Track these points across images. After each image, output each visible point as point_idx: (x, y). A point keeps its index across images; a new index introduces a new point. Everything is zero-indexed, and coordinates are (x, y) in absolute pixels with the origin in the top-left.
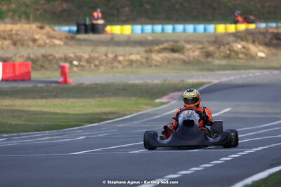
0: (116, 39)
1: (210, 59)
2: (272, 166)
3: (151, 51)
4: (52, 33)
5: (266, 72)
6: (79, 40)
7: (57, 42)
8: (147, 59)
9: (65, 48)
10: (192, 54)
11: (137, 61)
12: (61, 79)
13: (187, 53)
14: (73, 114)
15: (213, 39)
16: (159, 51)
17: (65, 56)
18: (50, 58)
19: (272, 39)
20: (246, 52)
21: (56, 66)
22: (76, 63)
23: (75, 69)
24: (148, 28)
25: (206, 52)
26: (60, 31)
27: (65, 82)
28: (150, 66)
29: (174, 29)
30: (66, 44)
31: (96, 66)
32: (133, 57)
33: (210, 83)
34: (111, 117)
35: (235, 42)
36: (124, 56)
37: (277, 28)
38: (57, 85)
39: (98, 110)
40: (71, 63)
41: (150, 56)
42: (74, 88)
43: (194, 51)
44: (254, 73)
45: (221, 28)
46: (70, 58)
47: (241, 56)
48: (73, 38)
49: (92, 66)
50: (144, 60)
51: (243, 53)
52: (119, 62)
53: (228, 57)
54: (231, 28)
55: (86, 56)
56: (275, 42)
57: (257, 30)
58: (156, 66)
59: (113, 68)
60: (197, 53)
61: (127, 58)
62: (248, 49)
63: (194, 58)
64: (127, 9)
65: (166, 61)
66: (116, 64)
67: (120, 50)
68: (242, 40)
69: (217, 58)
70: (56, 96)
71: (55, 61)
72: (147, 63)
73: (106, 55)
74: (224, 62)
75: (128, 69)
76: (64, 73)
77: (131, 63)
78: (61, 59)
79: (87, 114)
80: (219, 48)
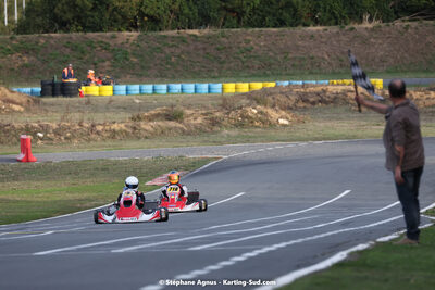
0: (94, 102)
1: (216, 128)
2: (298, 267)
3: (139, 118)
4: (10, 96)
5: (291, 145)
6: (45, 104)
7: (16, 108)
8: (135, 128)
9: (27, 115)
10: (193, 122)
11: (121, 131)
12: (21, 156)
13: (185, 120)
14: (38, 202)
15: (221, 102)
16: (150, 119)
17: (27, 126)
18: (7, 128)
19: (297, 101)
20: (264, 118)
21: (14, 139)
22: (41, 135)
23: (40, 142)
24: (135, 88)
25: (212, 119)
26: (20, 92)
27: (27, 160)
28: (139, 138)
29: (168, 89)
30: (28, 110)
31: (66, 138)
32: (115, 127)
33: (217, 159)
34: (88, 205)
35: (249, 105)
36: (104, 125)
37: (303, 86)
38: (17, 163)
39: (70, 196)
40: (34, 134)
41: (139, 125)
42: (39, 167)
43: (195, 119)
44: (273, 146)
45: (230, 88)
46: (33, 128)
47: (257, 124)
48: (36, 102)
49: (62, 138)
50: (130, 131)
51: (260, 119)
52: (98, 133)
53: (240, 125)
54: (244, 87)
55: (55, 126)
56: (301, 105)
57: (277, 90)
58: (146, 138)
59: (89, 140)
60: (199, 120)
61: (107, 128)
62: (266, 115)
63: (196, 128)
64: (107, 63)
65: (159, 131)
66: (93, 136)
67: (99, 118)
68: (258, 103)
69: (226, 126)
70: (15, 179)
71: (13, 132)
72: (134, 133)
73: (80, 125)
74: (235, 132)
75: (109, 142)
76: (25, 148)
77: (114, 134)
78: (22, 129)
79: (55, 202)
80: (228, 113)
